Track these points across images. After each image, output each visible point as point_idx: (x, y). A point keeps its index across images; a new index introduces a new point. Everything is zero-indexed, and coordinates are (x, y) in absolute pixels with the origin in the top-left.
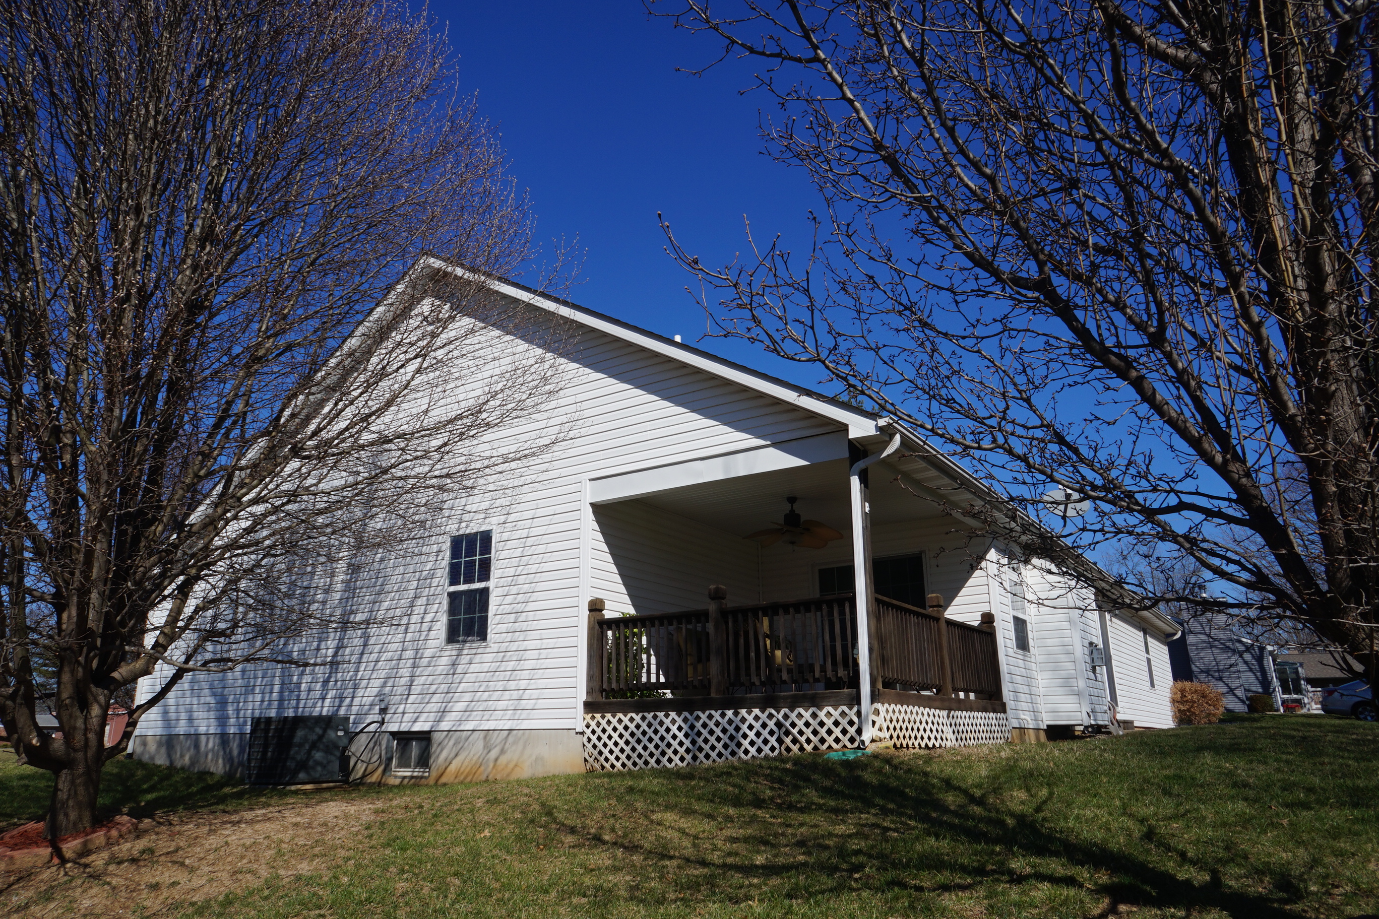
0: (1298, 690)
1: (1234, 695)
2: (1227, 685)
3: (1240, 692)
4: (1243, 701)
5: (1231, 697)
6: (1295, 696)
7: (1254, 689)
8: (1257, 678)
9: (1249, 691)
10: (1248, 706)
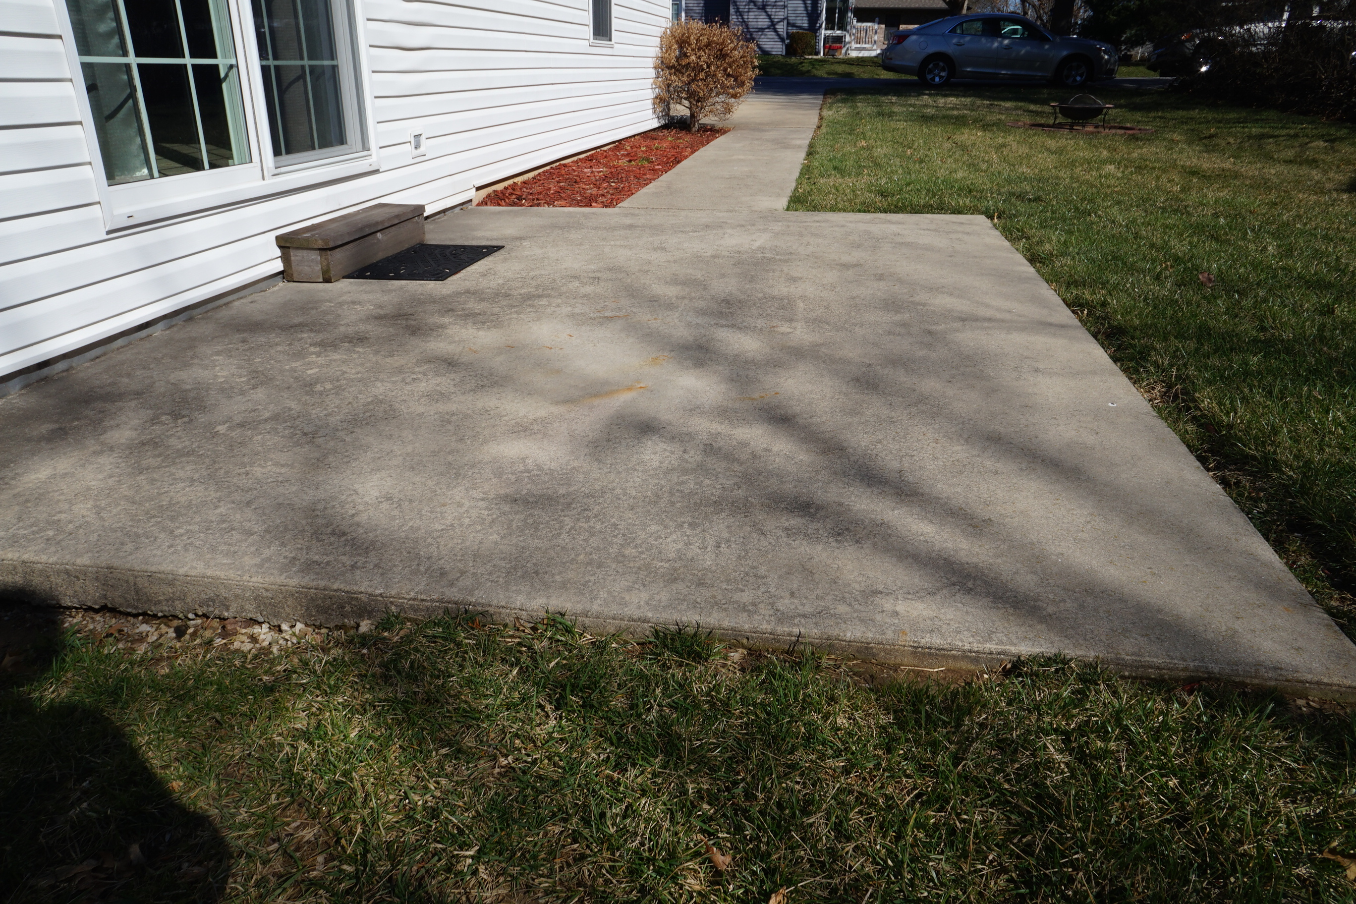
0: (842, 27)
1: (775, 31)
2: (769, 16)
3: (782, 28)
4: (782, 40)
5: (771, 34)
6: (838, 33)
7: (799, 23)
8: (806, 7)
9: (794, 25)
10: (787, 46)
